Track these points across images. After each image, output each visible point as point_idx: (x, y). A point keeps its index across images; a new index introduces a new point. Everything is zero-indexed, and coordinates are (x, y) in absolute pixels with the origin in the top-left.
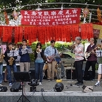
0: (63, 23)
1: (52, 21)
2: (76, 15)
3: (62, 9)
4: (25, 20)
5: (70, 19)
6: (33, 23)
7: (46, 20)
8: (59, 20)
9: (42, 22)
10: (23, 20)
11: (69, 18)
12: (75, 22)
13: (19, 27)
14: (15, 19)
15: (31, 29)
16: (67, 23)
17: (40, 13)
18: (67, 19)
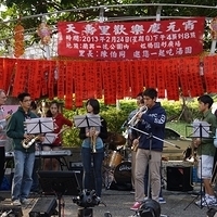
1: (134, 47)
2: (193, 35)
3: (158, 19)
4: (68, 45)
5: (178, 44)
6: (87, 52)
7: (119, 47)
8: (150, 45)
9: (109, 52)
10: (62, 46)
11: (174, 41)
12: (189, 50)
13: (54, 62)
14: (43, 43)
15: (82, 68)
16: (170, 52)
17: (105, 30)
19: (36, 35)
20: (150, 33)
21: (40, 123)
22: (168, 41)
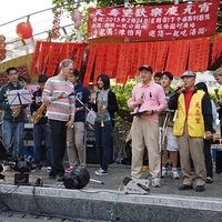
2: (207, 17)
3: (177, 3)
9: (126, 30)
18: (186, 25)
20: (168, 15)
22: (184, 23)
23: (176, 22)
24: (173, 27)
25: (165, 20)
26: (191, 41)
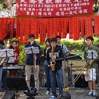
0: (71, 13)
1: (56, 10)
2: (88, 4)
4: (21, 9)
5: (80, 8)
7: (48, 10)
8: (65, 9)
9: (42, 12)
10: (18, 10)
11: (78, 7)
12: (86, 11)
13: (14, 19)
14: (8, 9)
15: (29, 22)
16: (75, 12)
17: (41, 1)
18: (76, 8)
19: (4, 5)
20: (65, 3)
21: (6, 51)
22: (75, 7)
23: (70, 6)
24: (69, 9)
25: (64, 5)
26: (81, 18)
